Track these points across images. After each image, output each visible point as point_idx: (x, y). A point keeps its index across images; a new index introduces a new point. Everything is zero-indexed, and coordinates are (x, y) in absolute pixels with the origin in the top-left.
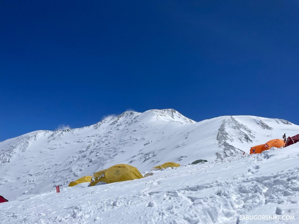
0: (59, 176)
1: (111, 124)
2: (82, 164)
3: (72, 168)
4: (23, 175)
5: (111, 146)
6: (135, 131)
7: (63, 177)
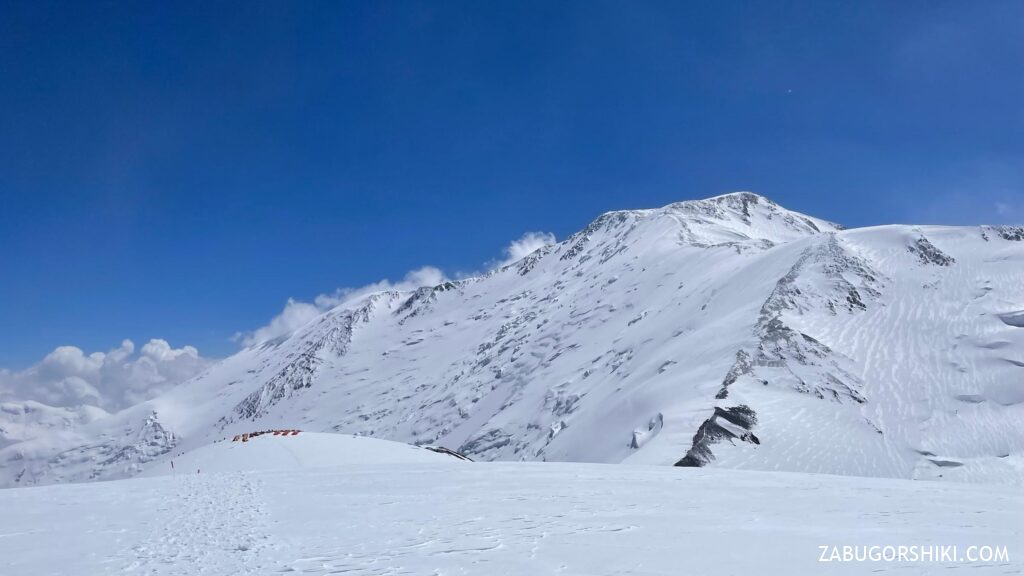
0: (427, 418)
1: (564, 257)
2: (478, 384)
3: (454, 395)
4: (348, 418)
5: (549, 328)
6: (610, 282)
7: (435, 421)
